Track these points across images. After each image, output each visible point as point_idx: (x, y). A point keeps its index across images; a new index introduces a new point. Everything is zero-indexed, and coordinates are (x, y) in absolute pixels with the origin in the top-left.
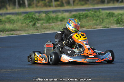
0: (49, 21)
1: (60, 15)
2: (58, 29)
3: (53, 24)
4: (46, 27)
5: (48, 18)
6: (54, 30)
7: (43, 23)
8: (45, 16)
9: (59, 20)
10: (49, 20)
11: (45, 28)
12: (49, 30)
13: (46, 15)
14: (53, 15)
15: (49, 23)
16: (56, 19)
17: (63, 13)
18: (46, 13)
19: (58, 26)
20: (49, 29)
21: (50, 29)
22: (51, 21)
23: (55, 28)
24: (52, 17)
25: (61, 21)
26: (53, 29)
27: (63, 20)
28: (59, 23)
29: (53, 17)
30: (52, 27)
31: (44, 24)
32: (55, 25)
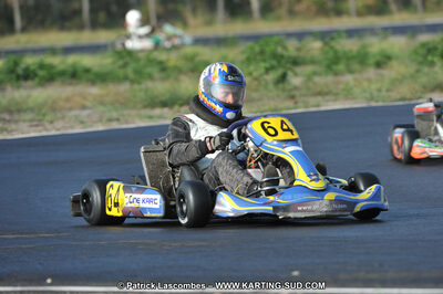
0: (334, 67)
1: (376, 45)
2: (368, 95)
3: (349, 78)
4: (325, 90)
5: (331, 54)
6: (354, 98)
7: (315, 73)
8: (322, 49)
9: (372, 61)
10: (333, 62)
11: (320, 94)
12: (335, 100)
13: (326, 44)
14: (349, 45)
15: (336, 74)
16: (362, 59)
17: (385, 38)
18: (325, 36)
19: (365, 84)
20: (336, 96)
21: (336, 94)
22: (341, 67)
23: (357, 91)
24: (345, 53)
25: (379, 65)
26: (348, 95)
27: (385, 63)
28: (371, 72)
29: (351, 51)
30: (344, 90)
31: (316, 79)
32: (355, 80)
